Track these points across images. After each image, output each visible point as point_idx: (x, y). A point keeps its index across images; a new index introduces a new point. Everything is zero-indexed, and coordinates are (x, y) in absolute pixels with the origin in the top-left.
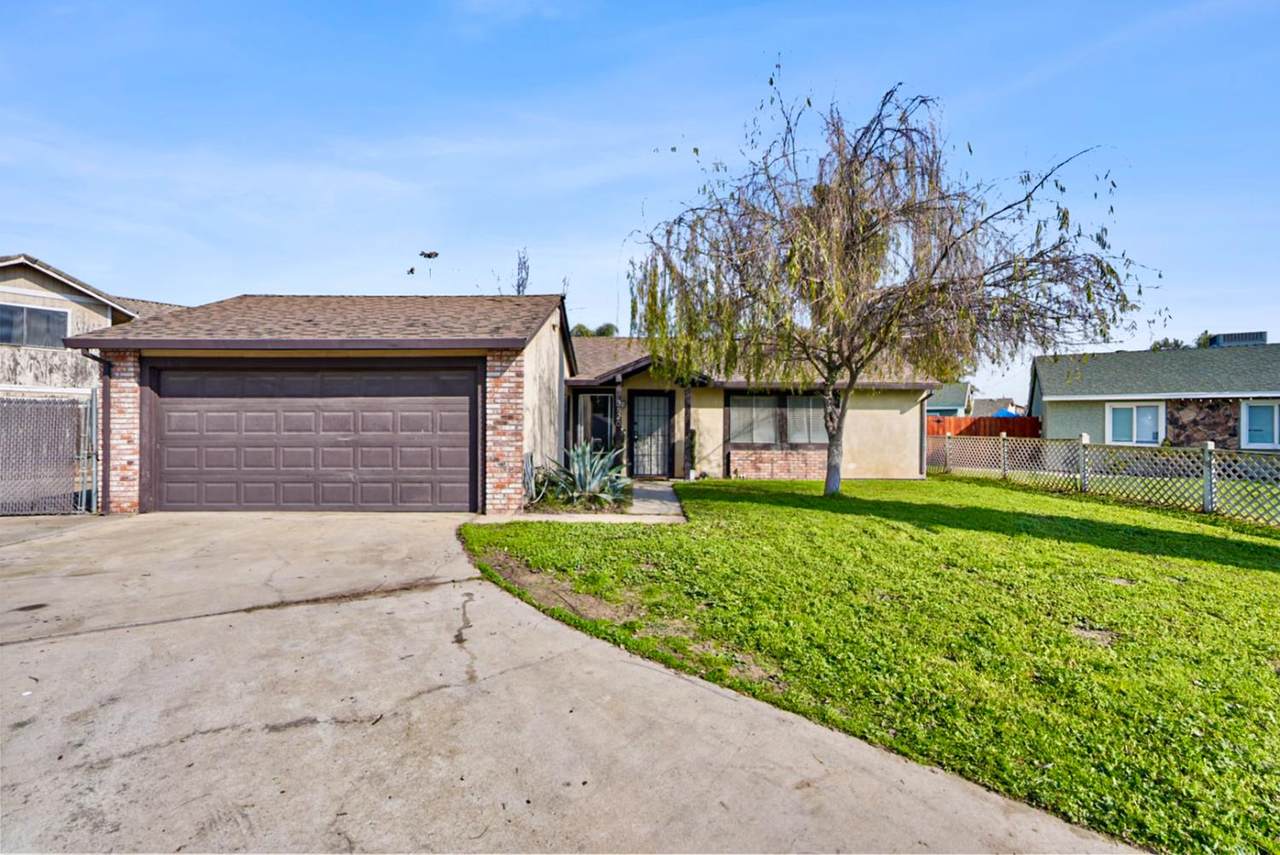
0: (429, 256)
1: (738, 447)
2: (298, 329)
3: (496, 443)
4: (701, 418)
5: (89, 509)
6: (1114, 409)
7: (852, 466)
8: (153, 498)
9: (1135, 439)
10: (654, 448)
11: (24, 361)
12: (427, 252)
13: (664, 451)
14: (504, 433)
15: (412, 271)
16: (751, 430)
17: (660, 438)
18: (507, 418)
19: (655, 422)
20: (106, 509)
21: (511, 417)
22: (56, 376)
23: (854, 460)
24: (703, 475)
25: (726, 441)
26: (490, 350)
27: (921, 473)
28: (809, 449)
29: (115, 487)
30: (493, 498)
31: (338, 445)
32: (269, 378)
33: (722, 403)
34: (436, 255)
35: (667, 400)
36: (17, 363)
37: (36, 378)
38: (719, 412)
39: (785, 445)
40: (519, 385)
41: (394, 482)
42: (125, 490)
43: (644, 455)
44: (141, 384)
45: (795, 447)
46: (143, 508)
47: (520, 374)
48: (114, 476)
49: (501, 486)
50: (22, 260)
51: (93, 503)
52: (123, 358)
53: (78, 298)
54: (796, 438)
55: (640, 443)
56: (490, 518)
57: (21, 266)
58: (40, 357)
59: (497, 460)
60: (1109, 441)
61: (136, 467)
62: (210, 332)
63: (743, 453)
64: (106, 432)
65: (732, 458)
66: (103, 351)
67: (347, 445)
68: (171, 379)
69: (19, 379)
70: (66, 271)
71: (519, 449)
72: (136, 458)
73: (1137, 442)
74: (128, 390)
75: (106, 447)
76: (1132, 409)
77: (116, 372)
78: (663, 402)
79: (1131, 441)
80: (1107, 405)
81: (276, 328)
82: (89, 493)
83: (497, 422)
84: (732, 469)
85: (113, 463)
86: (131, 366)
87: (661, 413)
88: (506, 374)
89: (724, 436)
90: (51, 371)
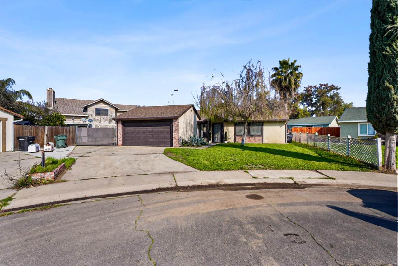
0: (176, 91)
1: (238, 136)
2: (144, 115)
3: (174, 135)
4: (229, 129)
5: (115, 145)
6: (361, 125)
7: (267, 140)
8: (124, 144)
9: (367, 134)
10: (218, 136)
11: (102, 119)
12: (175, 90)
13: (220, 136)
14: (176, 133)
15: (172, 95)
16: (241, 131)
17: (220, 134)
18: (176, 130)
19: (218, 130)
20: (117, 145)
21: (177, 130)
22: (107, 122)
23: (267, 139)
24: (229, 142)
25: (235, 134)
26: (173, 118)
27: (286, 142)
28: (255, 136)
29: (119, 142)
30: (174, 145)
31: (150, 135)
32: (140, 124)
33: (234, 125)
34: (177, 90)
35: (221, 125)
36: (101, 119)
37: (104, 122)
38: (233, 127)
39: (249, 135)
40: (178, 124)
41: (158, 141)
42: (120, 142)
43: (216, 137)
44: (122, 125)
45: (252, 136)
46: (122, 145)
47: (178, 122)
48: (119, 140)
49: (175, 142)
50: (102, 100)
51: (116, 144)
52: (119, 121)
53: (110, 106)
54: (252, 133)
55: (215, 135)
56: (173, 148)
57: (102, 101)
58: (104, 118)
59: (174, 137)
60: (359, 134)
61: (121, 138)
62: (131, 116)
63: (239, 137)
64: (117, 133)
65: (236, 138)
66: (117, 120)
67: (151, 135)
68: (126, 124)
69: (101, 122)
70: (108, 101)
71: (178, 136)
72: (121, 137)
73: (368, 134)
74: (120, 126)
75: (117, 135)
76: (367, 125)
77: (118, 123)
78: (220, 125)
79: (366, 134)
80: (359, 123)
81: (141, 115)
82: (115, 143)
83: (175, 131)
84: (236, 141)
85: (118, 138)
86: (120, 122)
87: (220, 128)
88: (176, 122)
89: (235, 133)
90: (106, 121)
